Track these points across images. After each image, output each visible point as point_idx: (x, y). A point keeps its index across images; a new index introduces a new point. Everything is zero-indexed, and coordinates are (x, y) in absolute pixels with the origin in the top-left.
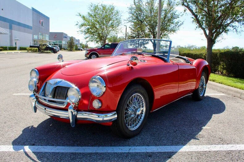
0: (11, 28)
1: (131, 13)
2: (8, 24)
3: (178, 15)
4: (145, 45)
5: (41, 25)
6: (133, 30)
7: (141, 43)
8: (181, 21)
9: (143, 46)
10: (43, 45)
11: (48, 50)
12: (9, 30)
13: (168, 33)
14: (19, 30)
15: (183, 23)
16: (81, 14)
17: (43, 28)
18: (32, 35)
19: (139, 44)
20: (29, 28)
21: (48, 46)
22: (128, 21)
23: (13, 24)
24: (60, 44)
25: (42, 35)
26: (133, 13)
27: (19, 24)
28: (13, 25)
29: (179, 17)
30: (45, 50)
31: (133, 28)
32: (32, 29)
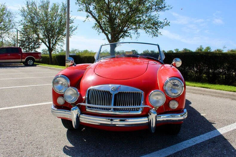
1: (23, 15)
3: (72, 20)
4: (36, 49)
6: (23, 34)
7: (31, 47)
8: (74, 26)
9: (34, 50)
13: (63, 37)
15: (77, 28)
19: (29, 48)
22: (20, 24)
26: (25, 15)
29: (73, 22)
31: (22, 32)
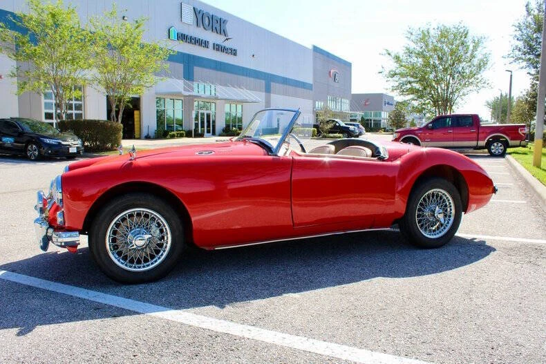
0: (268, 90)
2: (263, 82)
5: (331, 80)
10: (328, 122)
11: (335, 133)
12: (264, 93)
14: (285, 93)
16: (390, 52)
17: (336, 85)
18: (311, 101)
20: (305, 88)
21: (337, 124)
23: (274, 81)
24: (376, 118)
25: (334, 100)
27: (285, 81)
28: (273, 84)
30: (330, 132)
32: (312, 90)
